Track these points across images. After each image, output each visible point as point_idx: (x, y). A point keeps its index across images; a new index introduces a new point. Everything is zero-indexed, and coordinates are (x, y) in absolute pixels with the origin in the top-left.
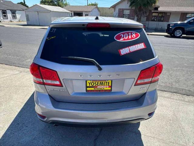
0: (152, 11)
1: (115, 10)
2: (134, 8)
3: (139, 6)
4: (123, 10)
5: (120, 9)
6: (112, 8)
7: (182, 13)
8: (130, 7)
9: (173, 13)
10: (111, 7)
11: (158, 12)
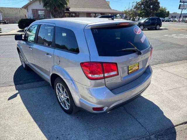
0: (65, 11)
1: (27, 10)
2: (48, 9)
3: (54, 7)
4: (37, 10)
5: (34, 10)
6: (24, 8)
7: (87, 13)
8: (44, 7)
9: (81, 13)
10: (22, 8)
11: (69, 13)
